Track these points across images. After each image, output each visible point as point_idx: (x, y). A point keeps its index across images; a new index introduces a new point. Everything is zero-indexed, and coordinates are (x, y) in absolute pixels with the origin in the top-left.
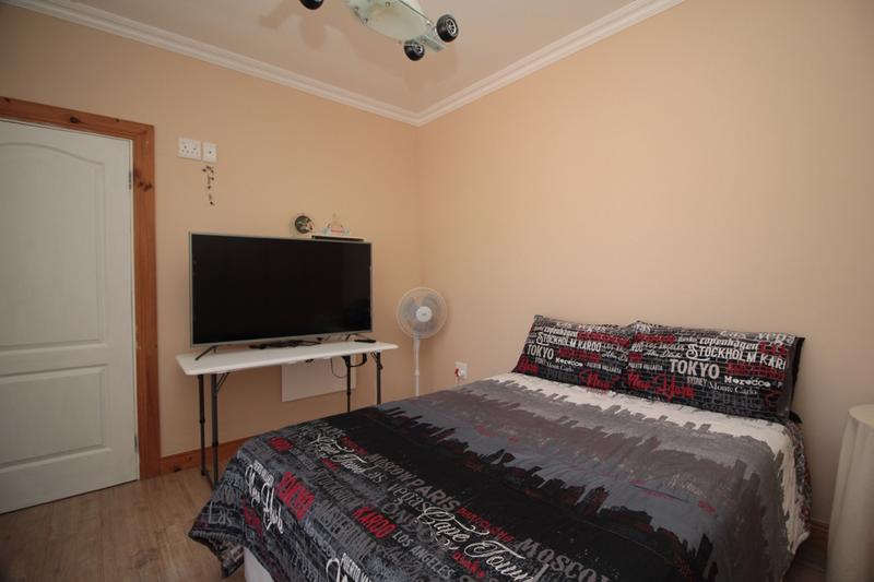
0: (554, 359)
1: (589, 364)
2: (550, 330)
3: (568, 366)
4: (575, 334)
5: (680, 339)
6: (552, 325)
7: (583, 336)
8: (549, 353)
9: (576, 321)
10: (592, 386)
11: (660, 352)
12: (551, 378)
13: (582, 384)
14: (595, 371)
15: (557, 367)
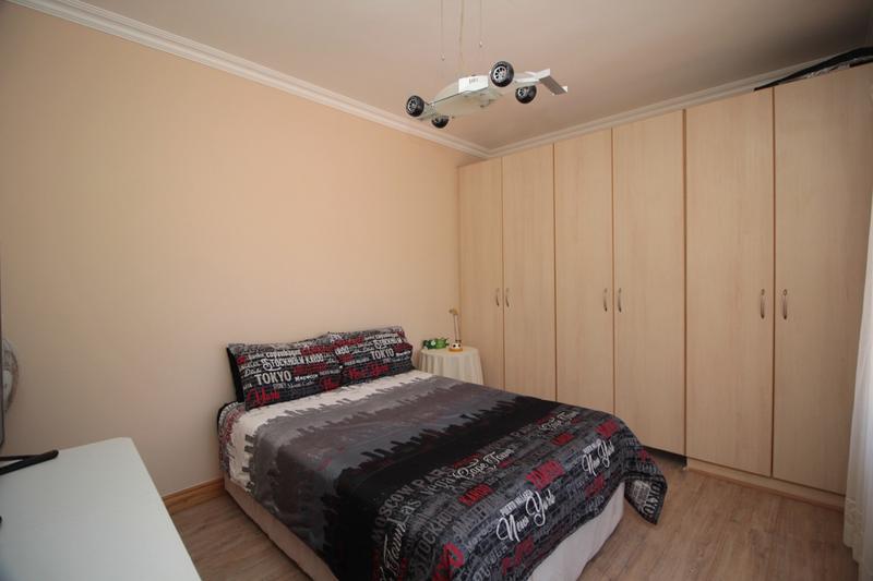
0: (293, 380)
1: (322, 373)
2: (275, 354)
3: (307, 380)
4: (298, 352)
5: (366, 339)
6: (271, 350)
7: (305, 353)
8: (287, 375)
9: (290, 342)
10: (330, 389)
11: (361, 349)
12: (296, 397)
13: (324, 391)
14: (328, 377)
15: (299, 385)
